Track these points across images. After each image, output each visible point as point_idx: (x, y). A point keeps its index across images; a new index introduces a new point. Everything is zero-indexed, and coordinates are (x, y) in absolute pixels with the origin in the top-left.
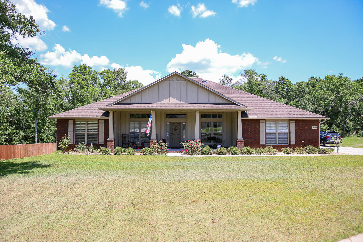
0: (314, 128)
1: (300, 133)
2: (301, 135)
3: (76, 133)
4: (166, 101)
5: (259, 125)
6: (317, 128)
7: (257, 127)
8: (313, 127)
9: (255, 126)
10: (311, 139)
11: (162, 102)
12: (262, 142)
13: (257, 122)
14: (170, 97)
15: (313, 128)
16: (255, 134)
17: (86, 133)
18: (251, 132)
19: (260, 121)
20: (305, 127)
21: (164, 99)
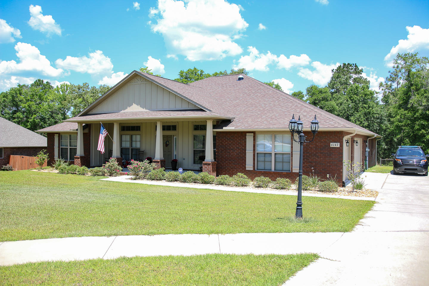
0: (333, 145)
1: (308, 155)
2: (310, 156)
3: (61, 148)
4: (129, 110)
5: (245, 140)
6: (339, 146)
7: (243, 143)
8: (331, 144)
9: (239, 141)
10: (328, 164)
11: (126, 111)
12: (249, 166)
13: (242, 135)
14: (134, 104)
15: (331, 146)
16: (240, 154)
17: (69, 147)
18: (235, 151)
19: (247, 134)
20: (317, 144)
21: (128, 107)
